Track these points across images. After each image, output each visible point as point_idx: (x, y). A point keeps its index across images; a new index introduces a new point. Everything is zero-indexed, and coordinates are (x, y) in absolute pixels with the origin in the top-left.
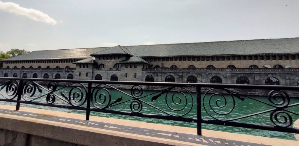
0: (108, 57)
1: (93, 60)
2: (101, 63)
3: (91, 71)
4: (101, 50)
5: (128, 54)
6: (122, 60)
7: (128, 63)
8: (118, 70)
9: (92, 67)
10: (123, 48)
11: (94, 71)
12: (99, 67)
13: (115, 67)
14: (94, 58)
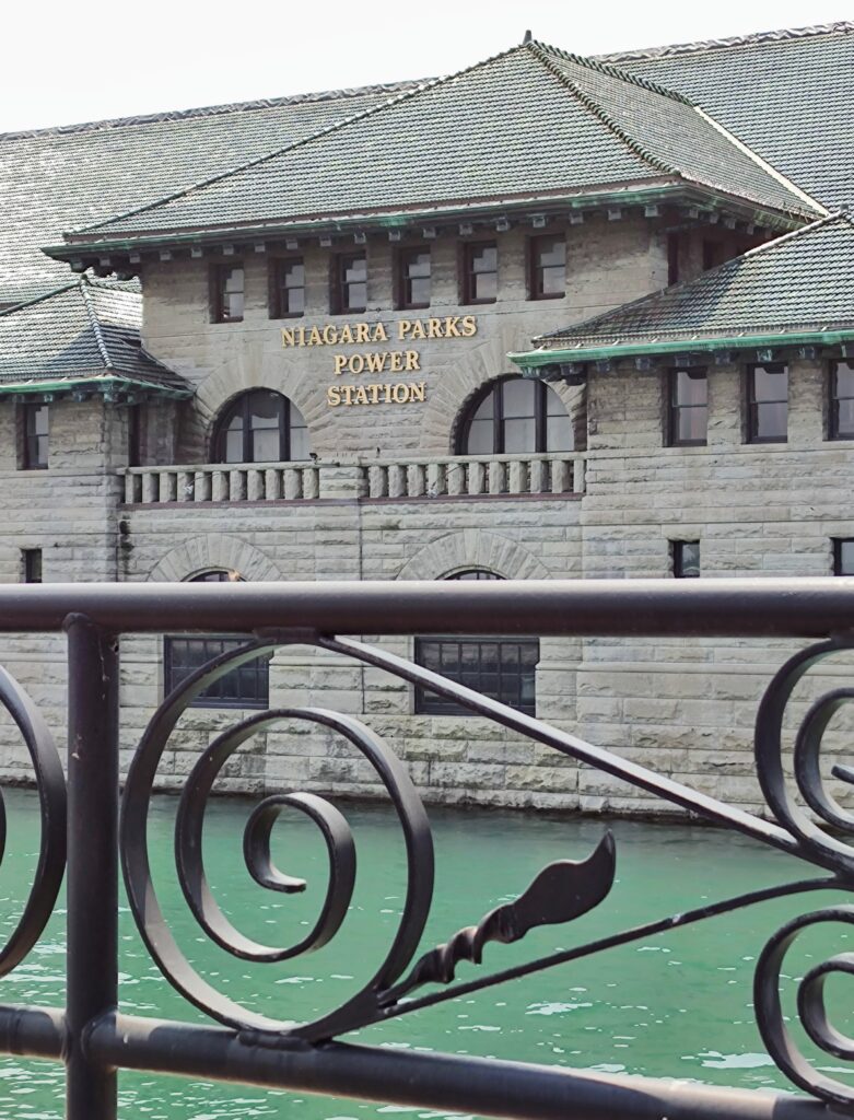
0: (355, 274)
1: (108, 329)
2: (244, 385)
3: (95, 516)
4: (232, 159)
5: (697, 193)
6: (589, 315)
7: (700, 364)
8: (525, 492)
9: (97, 461)
10: (601, 88)
11: (137, 520)
12: (218, 455)
13: (482, 431)
14: (124, 305)
